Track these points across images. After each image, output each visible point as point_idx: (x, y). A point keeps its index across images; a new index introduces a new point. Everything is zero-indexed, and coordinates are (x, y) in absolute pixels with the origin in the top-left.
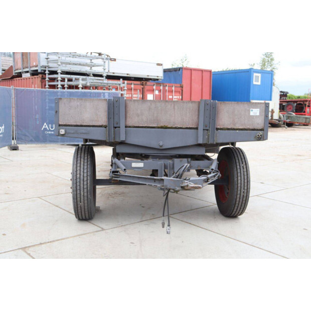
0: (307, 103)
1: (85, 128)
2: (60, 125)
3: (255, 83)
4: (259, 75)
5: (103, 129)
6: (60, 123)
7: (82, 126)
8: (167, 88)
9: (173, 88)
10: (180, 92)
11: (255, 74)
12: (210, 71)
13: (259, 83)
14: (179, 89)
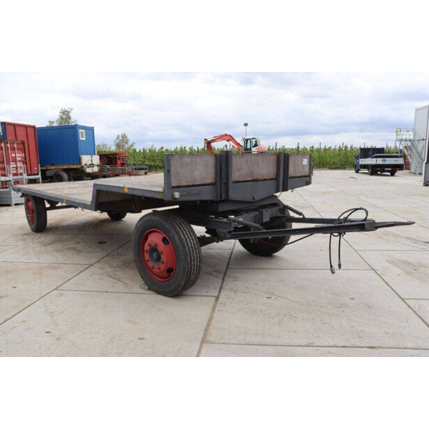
0: (117, 157)
1: (197, 187)
2: (173, 187)
3: (81, 139)
4: (83, 131)
5: (211, 186)
6: (173, 185)
7: (193, 186)
8: (9, 145)
9: (15, 145)
10: (22, 150)
11: (80, 130)
12: (34, 127)
13: (84, 139)
14: (21, 146)
